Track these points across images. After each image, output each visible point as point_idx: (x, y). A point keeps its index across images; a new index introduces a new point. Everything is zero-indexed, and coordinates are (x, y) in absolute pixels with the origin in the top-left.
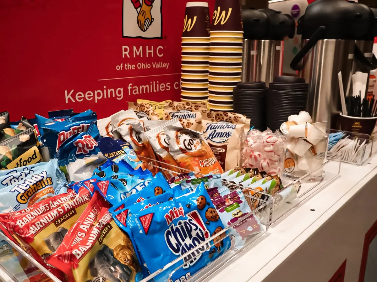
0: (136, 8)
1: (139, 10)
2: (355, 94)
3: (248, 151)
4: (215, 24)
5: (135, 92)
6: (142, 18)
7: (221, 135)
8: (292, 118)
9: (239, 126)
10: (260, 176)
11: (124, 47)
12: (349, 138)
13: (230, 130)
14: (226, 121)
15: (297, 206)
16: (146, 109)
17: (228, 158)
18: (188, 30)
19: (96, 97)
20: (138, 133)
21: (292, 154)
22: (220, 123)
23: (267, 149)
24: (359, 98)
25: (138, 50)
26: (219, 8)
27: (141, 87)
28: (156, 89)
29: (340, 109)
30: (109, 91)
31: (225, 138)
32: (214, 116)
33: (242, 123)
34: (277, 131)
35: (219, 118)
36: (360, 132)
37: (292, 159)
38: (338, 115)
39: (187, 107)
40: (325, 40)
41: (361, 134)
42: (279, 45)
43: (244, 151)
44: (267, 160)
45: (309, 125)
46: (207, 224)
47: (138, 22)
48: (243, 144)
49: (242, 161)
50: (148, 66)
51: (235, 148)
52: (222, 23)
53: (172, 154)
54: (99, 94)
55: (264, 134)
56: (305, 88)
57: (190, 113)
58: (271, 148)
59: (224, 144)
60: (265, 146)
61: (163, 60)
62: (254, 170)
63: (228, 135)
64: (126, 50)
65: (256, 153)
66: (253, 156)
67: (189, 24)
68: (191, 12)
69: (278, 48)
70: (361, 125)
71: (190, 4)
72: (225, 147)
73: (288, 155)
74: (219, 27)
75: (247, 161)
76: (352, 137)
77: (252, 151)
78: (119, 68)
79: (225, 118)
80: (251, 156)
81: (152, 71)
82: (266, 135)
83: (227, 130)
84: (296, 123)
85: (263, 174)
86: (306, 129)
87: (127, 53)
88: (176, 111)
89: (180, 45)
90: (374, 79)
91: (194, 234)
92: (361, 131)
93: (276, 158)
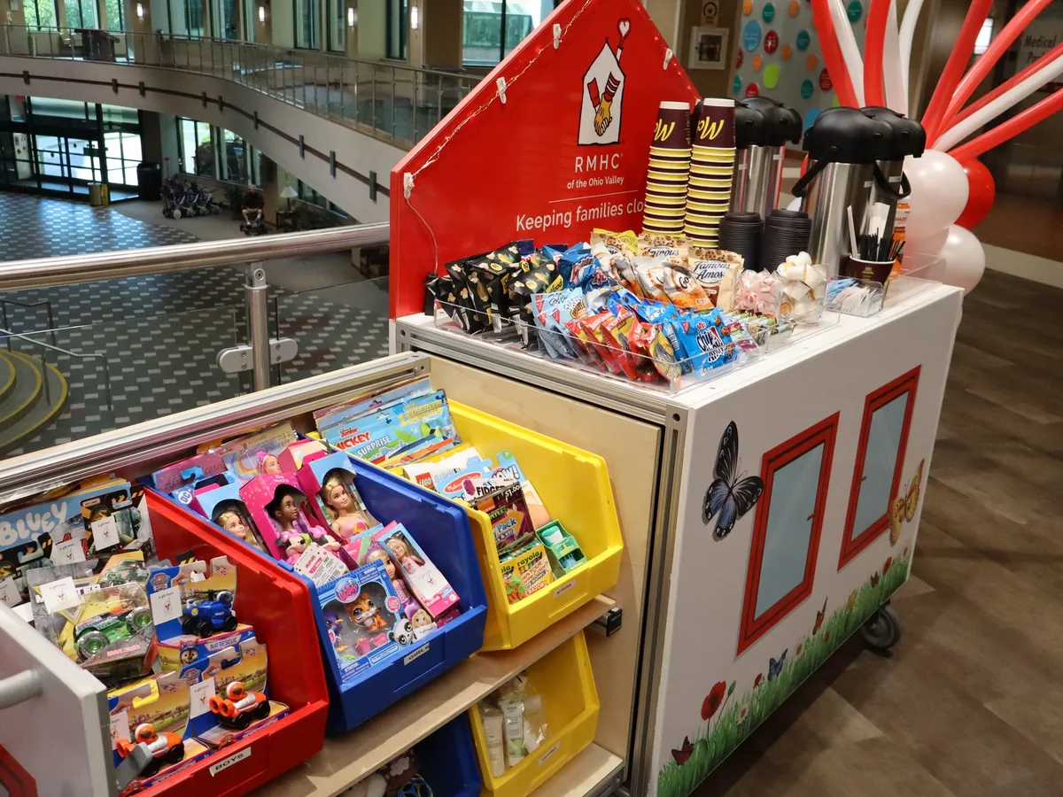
0: (595, 107)
1: (597, 108)
2: (872, 232)
3: (743, 292)
4: (702, 138)
5: (584, 217)
6: (600, 119)
7: (713, 275)
8: (791, 259)
9: (733, 266)
10: (755, 316)
11: (577, 158)
12: (858, 286)
13: (724, 270)
14: (719, 259)
15: (791, 344)
16: (617, 243)
17: (720, 300)
18: (662, 139)
19: (545, 224)
20: (620, 270)
21: (788, 299)
22: (710, 262)
23: (764, 289)
24: (876, 237)
25: (592, 160)
26: (708, 118)
27: (590, 211)
28: (606, 214)
29: (850, 250)
30: (558, 216)
31: (718, 279)
32: (704, 254)
33: (737, 262)
34: (774, 272)
35: (710, 257)
36: (871, 279)
37: (789, 303)
38: (849, 257)
39: (667, 242)
40: (837, 163)
41: (873, 282)
42: (778, 153)
43: (739, 292)
44: (763, 302)
45: (809, 267)
46: (722, 338)
47: (596, 124)
48: (737, 285)
49: (736, 303)
50: (599, 182)
51: (728, 290)
52: (711, 138)
53: (667, 292)
54: (547, 220)
55: (760, 274)
56: (807, 225)
57: (671, 249)
58: (768, 289)
59: (716, 285)
60: (761, 286)
61: (618, 173)
62: (750, 311)
63: (721, 275)
64: (579, 161)
65: (752, 294)
66: (749, 297)
67: (664, 131)
68: (667, 116)
69: (775, 157)
70: (873, 270)
71: (666, 105)
72: (717, 288)
73: (784, 300)
74: (707, 142)
75: (741, 303)
76: (861, 285)
77: (748, 292)
78: (570, 185)
79: (717, 257)
80: (746, 297)
81: (605, 188)
82: (764, 276)
83: (719, 270)
84: (794, 265)
85: (759, 314)
86: (805, 271)
87: (580, 166)
88: (653, 245)
89: (647, 156)
90: (907, 210)
91: (714, 342)
92: (873, 278)
93: (772, 299)
